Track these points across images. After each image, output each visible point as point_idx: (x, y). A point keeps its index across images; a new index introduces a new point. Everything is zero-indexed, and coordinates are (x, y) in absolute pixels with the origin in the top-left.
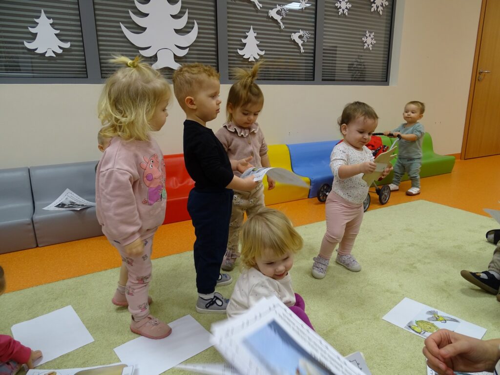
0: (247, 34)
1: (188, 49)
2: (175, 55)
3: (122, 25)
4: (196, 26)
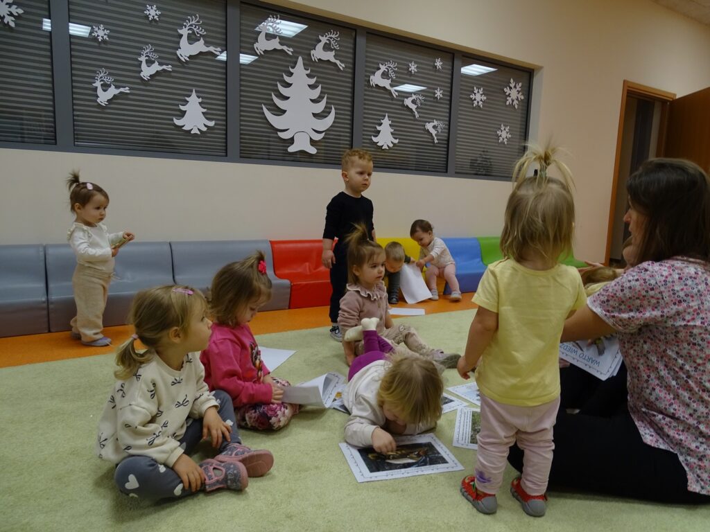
0: (382, 121)
1: (324, 133)
2: (311, 138)
3: (263, 106)
4: (333, 111)
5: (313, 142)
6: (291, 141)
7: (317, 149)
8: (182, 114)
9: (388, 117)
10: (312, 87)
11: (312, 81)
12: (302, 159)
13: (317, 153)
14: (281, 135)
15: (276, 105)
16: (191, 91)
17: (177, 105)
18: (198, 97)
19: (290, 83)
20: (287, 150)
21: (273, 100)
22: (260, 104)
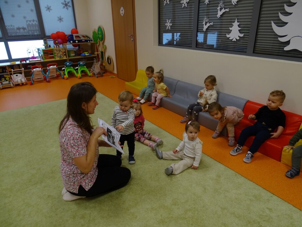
3: (272, 22)
6: (288, 43)
8: (230, 32)
12: (293, 55)
14: (281, 39)
15: (280, 20)
16: (235, 19)
17: (229, 27)
18: (238, 22)
19: (295, 2)
20: (283, 49)
21: (279, 17)
22: (271, 20)
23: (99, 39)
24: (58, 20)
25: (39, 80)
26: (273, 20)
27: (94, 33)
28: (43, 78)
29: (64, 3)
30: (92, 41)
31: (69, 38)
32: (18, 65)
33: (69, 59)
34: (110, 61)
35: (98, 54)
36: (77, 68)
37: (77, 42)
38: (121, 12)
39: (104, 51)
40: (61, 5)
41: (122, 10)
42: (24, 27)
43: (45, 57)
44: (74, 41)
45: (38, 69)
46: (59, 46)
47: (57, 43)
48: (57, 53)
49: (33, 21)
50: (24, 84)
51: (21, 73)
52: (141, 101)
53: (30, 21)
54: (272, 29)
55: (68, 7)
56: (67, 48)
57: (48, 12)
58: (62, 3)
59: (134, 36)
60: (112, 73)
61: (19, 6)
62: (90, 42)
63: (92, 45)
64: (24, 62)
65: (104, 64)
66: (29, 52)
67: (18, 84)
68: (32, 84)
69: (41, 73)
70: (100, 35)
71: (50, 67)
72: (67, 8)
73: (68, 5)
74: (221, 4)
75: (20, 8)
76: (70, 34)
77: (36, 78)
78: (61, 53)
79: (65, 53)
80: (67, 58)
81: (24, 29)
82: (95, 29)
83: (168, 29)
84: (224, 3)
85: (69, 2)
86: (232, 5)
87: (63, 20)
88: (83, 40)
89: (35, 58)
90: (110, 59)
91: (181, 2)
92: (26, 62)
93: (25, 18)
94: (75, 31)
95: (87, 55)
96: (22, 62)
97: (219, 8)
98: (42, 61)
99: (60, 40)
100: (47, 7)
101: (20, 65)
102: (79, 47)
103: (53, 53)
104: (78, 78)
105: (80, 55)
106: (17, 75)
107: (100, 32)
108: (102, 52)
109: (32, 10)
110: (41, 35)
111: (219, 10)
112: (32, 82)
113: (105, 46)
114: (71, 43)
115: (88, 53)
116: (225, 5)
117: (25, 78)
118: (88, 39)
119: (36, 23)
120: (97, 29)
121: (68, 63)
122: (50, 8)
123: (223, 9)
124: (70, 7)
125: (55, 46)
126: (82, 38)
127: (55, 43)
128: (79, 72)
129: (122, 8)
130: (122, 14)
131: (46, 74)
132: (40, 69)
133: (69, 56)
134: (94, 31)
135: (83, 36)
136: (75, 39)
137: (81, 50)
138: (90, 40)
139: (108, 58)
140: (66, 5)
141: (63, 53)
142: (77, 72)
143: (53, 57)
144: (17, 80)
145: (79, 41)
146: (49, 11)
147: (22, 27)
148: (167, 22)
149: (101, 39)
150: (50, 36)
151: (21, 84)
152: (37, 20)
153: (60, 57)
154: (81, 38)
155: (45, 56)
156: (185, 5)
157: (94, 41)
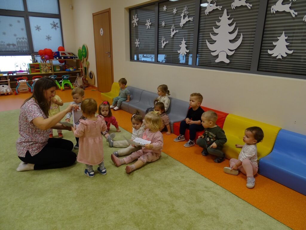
0: (278, 38)
1: (234, 51)
2: (227, 54)
4: (242, 36)
5: (228, 57)
6: (217, 56)
7: (230, 60)
8: (180, 49)
9: (285, 33)
10: (230, 25)
11: (230, 21)
12: (222, 66)
13: (230, 62)
14: (212, 54)
15: (211, 39)
16: (183, 38)
17: (179, 45)
18: (185, 41)
19: (219, 25)
20: (215, 61)
21: (210, 36)
22: (206, 39)
23: (83, 56)
24: (47, 39)
25: (25, 91)
26: (207, 39)
27: (79, 50)
28: (28, 90)
29: (53, 24)
30: (77, 58)
31: (56, 54)
32: (5, 77)
33: (54, 74)
34: (92, 75)
35: (82, 70)
36: (61, 81)
37: (62, 58)
38: (101, 33)
39: (87, 67)
40: (51, 25)
41: (102, 31)
42: (14, 43)
43: (31, 71)
44: (60, 58)
45: (24, 81)
46: (46, 62)
47: (44, 59)
48: (43, 67)
49: (23, 38)
50: (9, 93)
51: (7, 84)
52: (114, 108)
53: (20, 39)
54: (207, 46)
55: (56, 27)
56: (53, 63)
57: (37, 31)
58: (51, 24)
59: (111, 53)
60: (93, 87)
61: (11, 25)
62: (75, 58)
63: (78, 61)
64: (12, 75)
65: (87, 79)
66: (17, 65)
67: (3, 93)
68: (16, 94)
69: (26, 84)
70: (84, 52)
71: (35, 80)
72: (56, 29)
73: (57, 25)
74: (173, 27)
75: (12, 27)
76: (57, 51)
77: (21, 89)
78: (47, 68)
79: (50, 68)
80: (53, 72)
81: (14, 45)
82: (80, 47)
83: (137, 47)
84: (175, 26)
85: (58, 23)
86: (180, 27)
87: (51, 38)
88: (68, 57)
89: (22, 71)
90: (92, 74)
91: (146, 25)
92: (13, 74)
93: (15, 35)
94: (62, 48)
95: (71, 70)
96: (9, 75)
97: (172, 30)
98: (28, 74)
99: (47, 56)
100: (37, 27)
101: (7, 77)
102: (65, 63)
103: (39, 67)
104: (61, 90)
105: (65, 70)
106: (3, 86)
107: (84, 50)
108: (85, 68)
109: (22, 29)
110: (30, 51)
111: (172, 31)
112: (17, 92)
113: (88, 62)
114: (57, 59)
115: (72, 69)
116: (176, 28)
117: (11, 89)
118: (74, 56)
119: (25, 40)
120: (81, 47)
121: (53, 76)
122: (40, 28)
123: (175, 30)
124: (59, 27)
125: (42, 61)
126: (68, 55)
127: (42, 59)
128: (63, 85)
129: (101, 29)
130: (101, 34)
131: (31, 86)
132: (26, 81)
133: (54, 71)
134: (80, 49)
135: (69, 54)
136: (61, 55)
137: (66, 65)
138: (75, 57)
139: (90, 73)
140: (55, 26)
141: (49, 68)
142: (61, 85)
143: (39, 71)
144: (2, 90)
145: (65, 58)
146: (39, 31)
147: (12, 43)
148: (136, 41)
149: (84, 56)
150: (37, 52)
151: (6, 94)
152: (27, 38)
153: (46, 71)
154: (66, 55)
155: (31, 69)
156: (148, 27)
157: (79, 58)
